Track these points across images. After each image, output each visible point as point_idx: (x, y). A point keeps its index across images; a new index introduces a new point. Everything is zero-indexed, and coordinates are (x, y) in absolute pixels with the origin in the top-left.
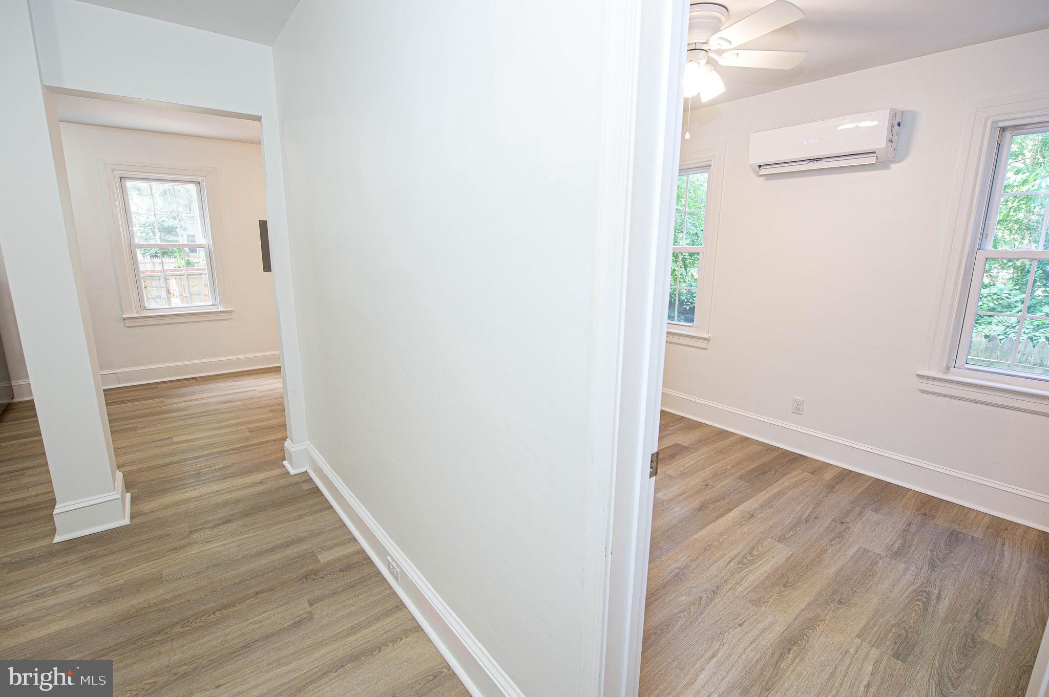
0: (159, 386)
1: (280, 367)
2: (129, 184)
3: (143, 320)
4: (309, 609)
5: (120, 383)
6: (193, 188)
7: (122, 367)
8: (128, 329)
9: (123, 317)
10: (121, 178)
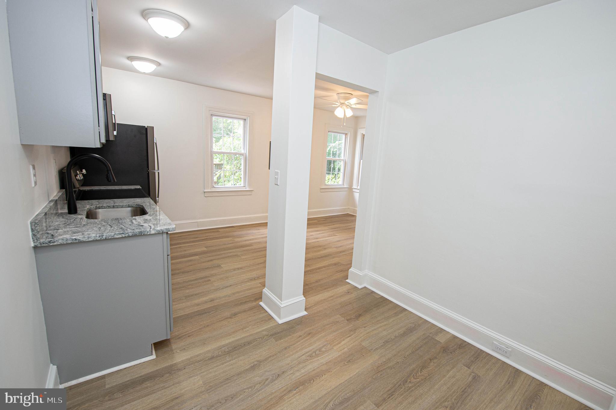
0: (220, 230)
1: (267, 223)
2: (214, 118)
3: (212, 193)
4: (469, 371)
5: (198, 227)
6: (242, 122)
7: (200, 218)
8: (205, 198)
9: (205, 191)
10: (211, 115)
